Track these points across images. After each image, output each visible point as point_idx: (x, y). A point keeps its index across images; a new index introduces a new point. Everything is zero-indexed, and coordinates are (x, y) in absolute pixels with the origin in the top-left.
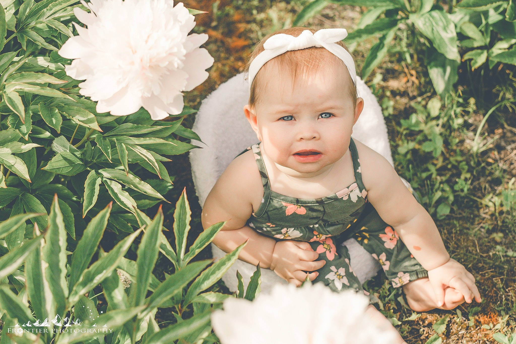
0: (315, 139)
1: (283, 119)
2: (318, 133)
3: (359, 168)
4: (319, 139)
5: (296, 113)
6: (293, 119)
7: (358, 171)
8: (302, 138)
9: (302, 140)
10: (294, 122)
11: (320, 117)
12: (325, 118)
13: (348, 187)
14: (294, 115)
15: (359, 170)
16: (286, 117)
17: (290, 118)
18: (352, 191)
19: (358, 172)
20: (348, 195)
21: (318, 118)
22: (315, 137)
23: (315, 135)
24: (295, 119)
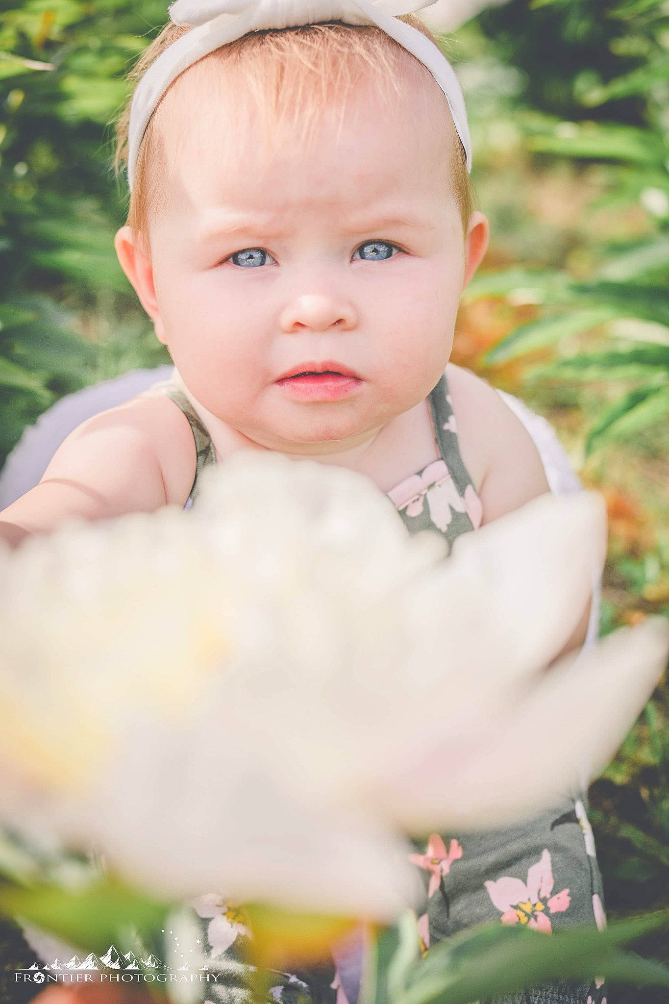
0: (341, 326)
1: (234, 258)
2: (351, 304)
3: (452, 419)
4: (354, 328)
5: (279, 236)
6: (268, 260)
7: (446, 427)
8: (298, 324)
9: (299, 328)
10: (274, 269)
11: (358, 256)
12: (373, 259)
13: (420, 473)
14: (272, 246)
15: (451, 425)
16: (243, 251)
17: (257, 255)
18: (431, 486)
19: (448, 431)
20: (422, 499)
21: (352, 260)
22: (340, 321)
23: (345, 312)
24: (276, 262)
